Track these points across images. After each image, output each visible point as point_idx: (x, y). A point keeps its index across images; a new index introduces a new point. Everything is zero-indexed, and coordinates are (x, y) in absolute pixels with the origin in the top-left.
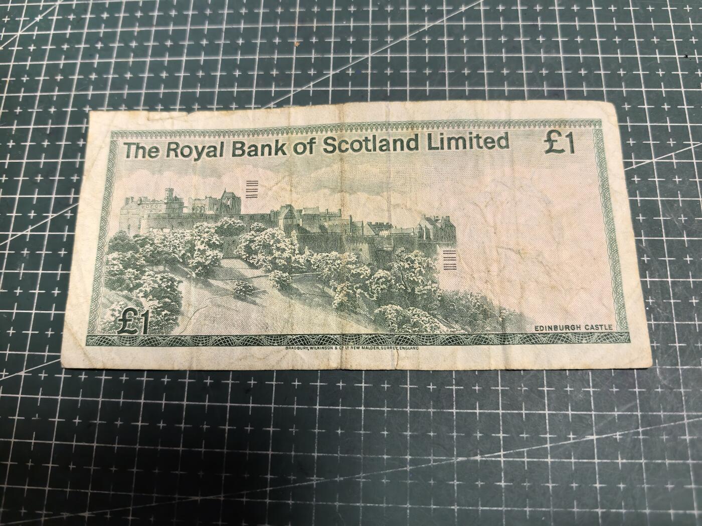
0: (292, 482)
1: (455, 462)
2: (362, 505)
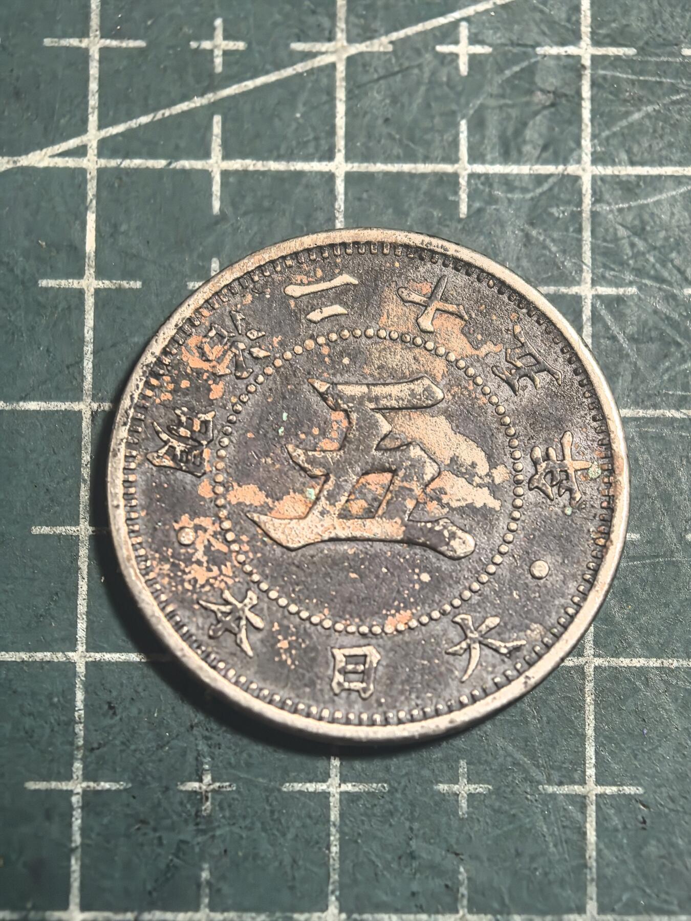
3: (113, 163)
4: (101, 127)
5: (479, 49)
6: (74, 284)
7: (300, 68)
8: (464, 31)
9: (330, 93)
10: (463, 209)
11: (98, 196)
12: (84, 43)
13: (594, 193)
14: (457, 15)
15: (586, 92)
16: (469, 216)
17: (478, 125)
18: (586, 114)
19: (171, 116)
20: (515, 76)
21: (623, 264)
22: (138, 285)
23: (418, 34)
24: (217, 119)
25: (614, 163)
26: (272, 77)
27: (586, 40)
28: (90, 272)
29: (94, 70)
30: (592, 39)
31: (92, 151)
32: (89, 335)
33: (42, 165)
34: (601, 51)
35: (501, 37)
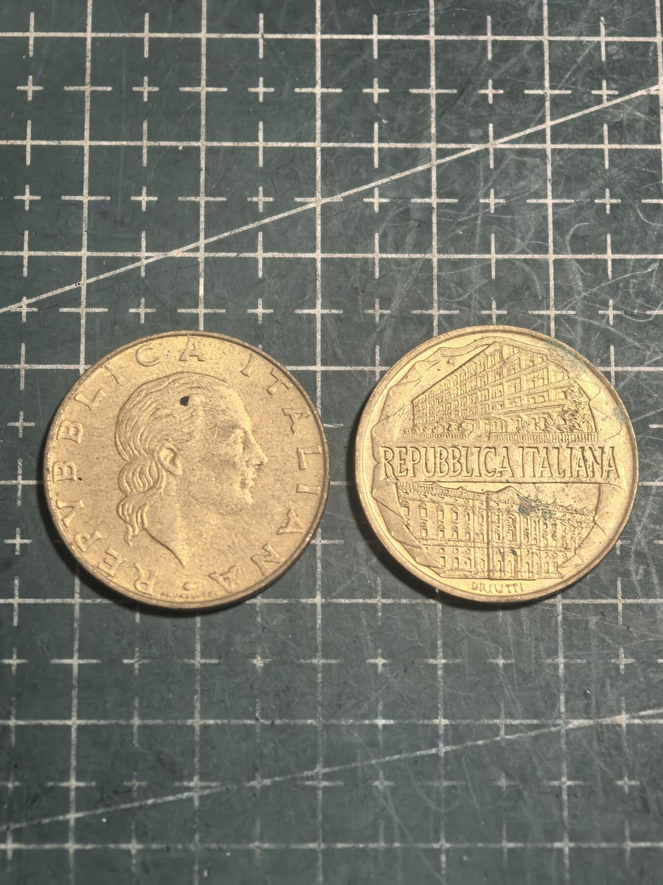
0: (135, 795)
1: (563, 731)
2: (323, 846)
3: (212, 255)
4: (206, 238)
5: (384, 200)
6: (194, 311)
7: (299, 209)
8: (377, 192)
9: (313, 221)
10: (377, 274)
11: (205, 270)
12: (198, 199)
13: (439, 267)
14: (373, 184)
15: (434, 219)
16: (380, 278)
17: (383, 237)
18: (435, 230)
19: (239, 232)
20: (401, 212)
21: (453, 300)
22: (224, 311)
23: (355, 193)
24: (260, 234)
25: (447, 253)
26: (286, 214)
27: (434, 195)
28: (201, 305)
29: (202, 212)
30: (437, 195)
31: (202, 250)
33: (179, 255)
34: (442, 201)
35: (394, 194)
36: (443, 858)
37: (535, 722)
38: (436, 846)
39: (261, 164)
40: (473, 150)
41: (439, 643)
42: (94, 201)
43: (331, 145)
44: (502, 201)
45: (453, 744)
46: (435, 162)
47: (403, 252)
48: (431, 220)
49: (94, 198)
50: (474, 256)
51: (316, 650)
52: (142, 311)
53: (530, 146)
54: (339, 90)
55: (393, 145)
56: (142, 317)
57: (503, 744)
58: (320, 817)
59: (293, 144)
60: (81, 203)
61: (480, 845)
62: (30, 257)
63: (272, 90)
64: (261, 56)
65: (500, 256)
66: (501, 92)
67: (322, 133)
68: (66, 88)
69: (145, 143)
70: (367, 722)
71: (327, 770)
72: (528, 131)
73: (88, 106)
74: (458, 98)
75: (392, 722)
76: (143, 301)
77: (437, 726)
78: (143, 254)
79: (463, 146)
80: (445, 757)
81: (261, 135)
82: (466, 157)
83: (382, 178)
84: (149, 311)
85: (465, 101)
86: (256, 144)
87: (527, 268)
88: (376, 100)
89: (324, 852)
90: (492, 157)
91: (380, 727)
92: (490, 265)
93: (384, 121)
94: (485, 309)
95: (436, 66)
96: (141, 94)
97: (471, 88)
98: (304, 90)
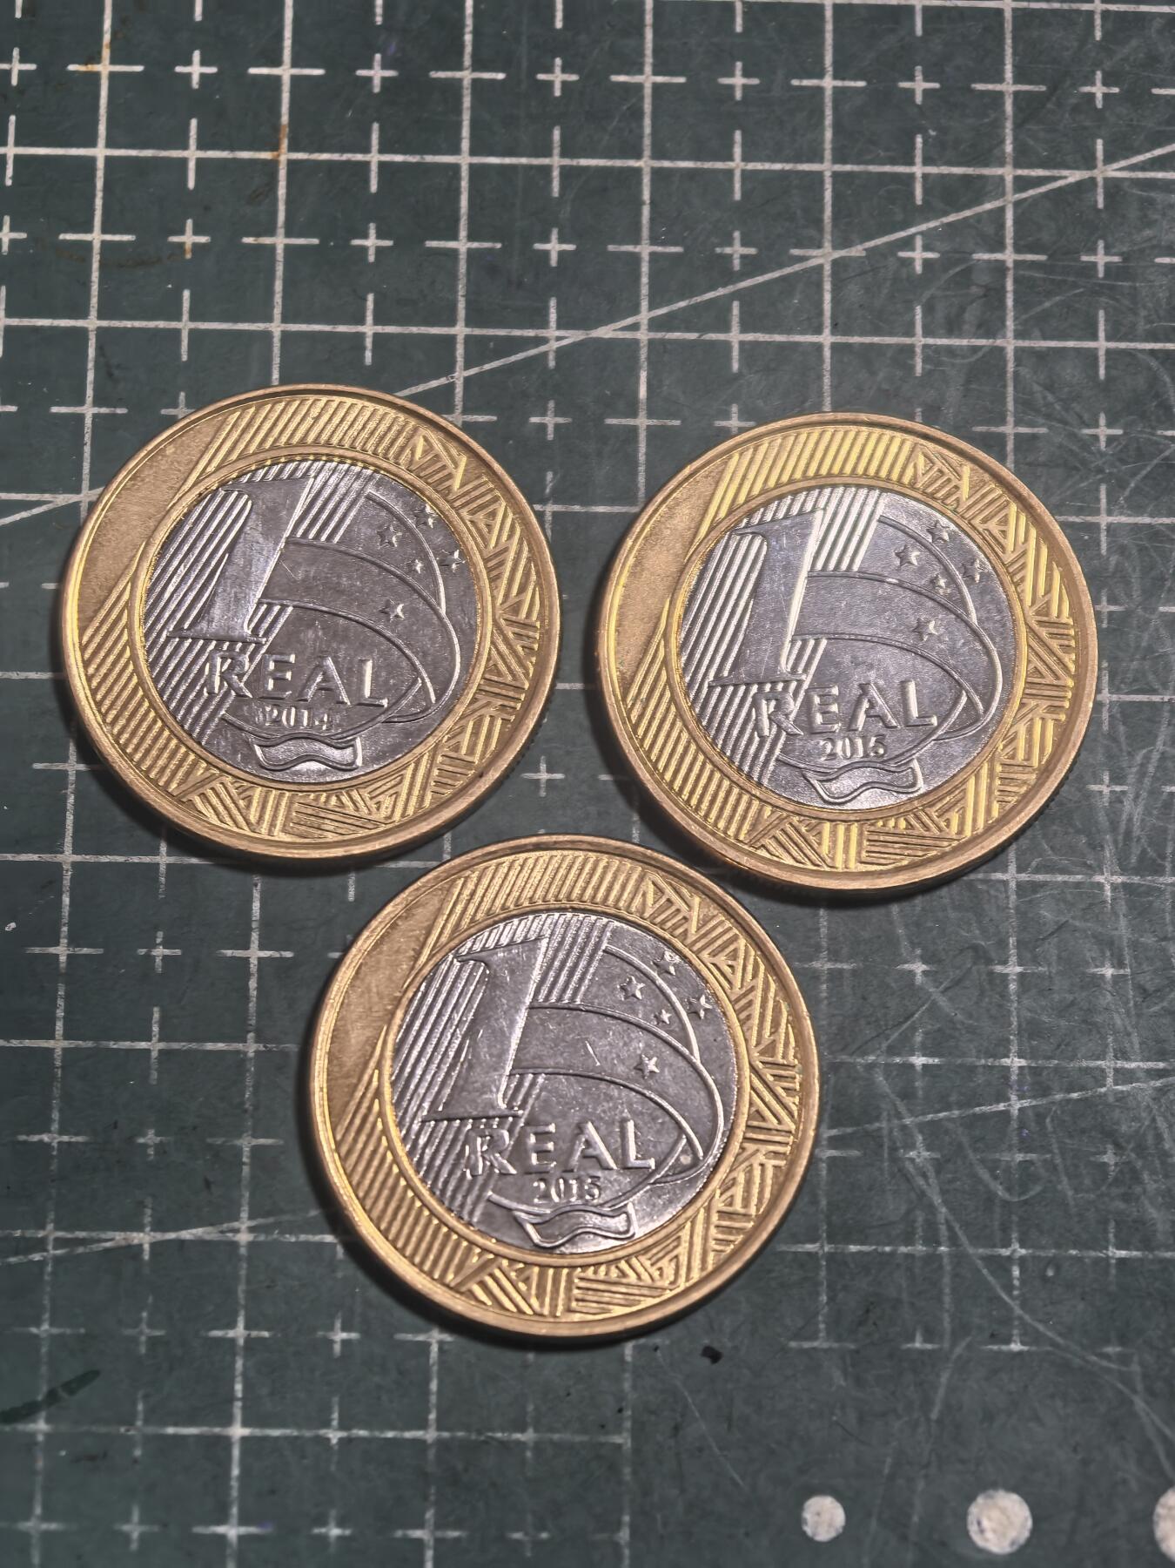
2: (827, 1249)
3: (659, 335)
4: (650, 309)
5: (930, 255)
6: (630, 422)
7: (797, 267)
8: (919, 242)
9: (819, 286)
10: (919, 370)
11: (648, 358)
12: (638, 249)
13: (1016, 359)
14: (913, 230)
15: (1010, 286)
16: (923, 375)
17: (929, 310)
18: (1010, 302)
19: (702, 302)
20: (957, 274)
21: (1037, 411)
22: (677, 423)
23: (885, 243)
24: (736, 306)
25: (1030, 338)
26: (776, 274)
27: (1009, 248)
28: (642, 413)
29: (645, 268)
30: (1014, 248)
31: (644, 327)
32: (642, 458)
33: (608, 335)
34: (1021, 257)
35: (946, 246)
36: (1016, 1272)
37: (1161, 1065)
38: (1005, 1252)
39: (738, 196)
40: (1071, 180)
41: (1012, 941)
42: (477, 250)
43: (848, 168)
44: (1116, 259)
45: (1034, 1097)
46: (1011, 197)
47: (960, 336)
48: (1003, 287)
49: (475, 245)
50: (1071, 344)
51: (818, 948)
52: (550, 421)
53: (1160, 175)
54: (861, 84)
55: (945, 170)
56: (550, 429)
57: (1111, 1099)
58: (824, 1202)
59: (788, 167)
60: (454, 253)
61: (1073, 1252)
62: (376, 335)
63: (755, 81)
64: (739, 28)
65: (1112, 345)
66: (1116, 90)
67: (834, 149)
68: (435, 75)
69: (556, 161)
70: (898, 1060)
71: (834, 1132)
72: (1158, 152)
73: (467, 102)
74: (1048, 99)
75: (936, 1061)
76: (551, 404)
77: (1007, 1068)
78: (552, 332)
79: (1055, 173)
80: (1018, 1117)
81: (738, 151)
82: (1060, 189)
83: (927, 220)
84: (561, 420)
85: (1059, 104)
86: (730, 165)
87: (1154, 364)
88: (919, 99)
89: (831, 1257)
90: (1100, 190)
91: (919, 1068)
92: (1096, 358)
93: (932, 133)
94: (1088, 426)
95: (1014, 48)
96: (550, 84)
97: (1068, 83)
98: (806, 83)
